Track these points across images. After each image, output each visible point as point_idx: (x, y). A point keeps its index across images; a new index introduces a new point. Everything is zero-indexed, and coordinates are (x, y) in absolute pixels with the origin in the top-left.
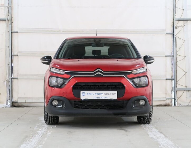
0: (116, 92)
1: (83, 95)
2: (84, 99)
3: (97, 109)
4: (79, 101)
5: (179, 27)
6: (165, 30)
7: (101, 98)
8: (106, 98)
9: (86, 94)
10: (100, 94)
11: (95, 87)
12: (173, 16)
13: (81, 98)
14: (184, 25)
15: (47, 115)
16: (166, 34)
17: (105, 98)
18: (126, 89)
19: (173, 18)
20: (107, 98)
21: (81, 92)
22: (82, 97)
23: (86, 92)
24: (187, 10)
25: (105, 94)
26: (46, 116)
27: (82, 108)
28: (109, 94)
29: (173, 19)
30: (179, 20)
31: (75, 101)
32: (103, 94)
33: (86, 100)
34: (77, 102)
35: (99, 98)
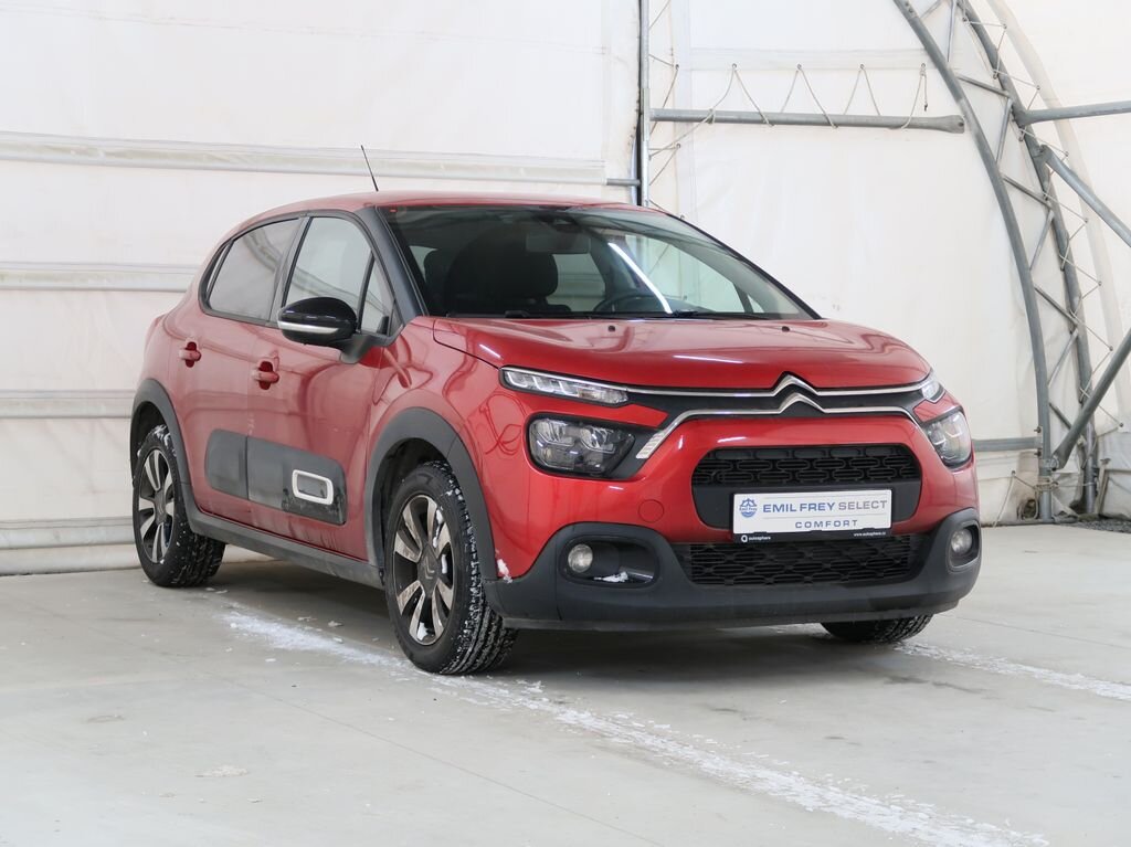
0: (886, 495)
1: (747, 515)
2: (749, 535)
3: (799, 585)
4: (719, 547)
5: (660, 150)
6: (603, 167)
7: (824, 529)
8: (846, 528)
9: (760, 508)
10: (821, 507)
11: (794, 472)
12: (636, 97)
13: (736, 530)
14: (679, 145)
15: (477, 626)
16: (609, 184)
17: (842, 528)
18: (924, 478)
19: (636, 106)
20: (851, 527)
21: (739, 499)
22: (743, 526)
23: (761, 499)
24: (692, 70)
25: (842, 506)
26: (473, 630)
27: (732, 581)
28: (861, 505)
29: (640, 113)
30: (658, 119)
31: (700, 547)
32: (836, 507)
33: (760, 539)
34: (709, 550)
35: (817, 529)
